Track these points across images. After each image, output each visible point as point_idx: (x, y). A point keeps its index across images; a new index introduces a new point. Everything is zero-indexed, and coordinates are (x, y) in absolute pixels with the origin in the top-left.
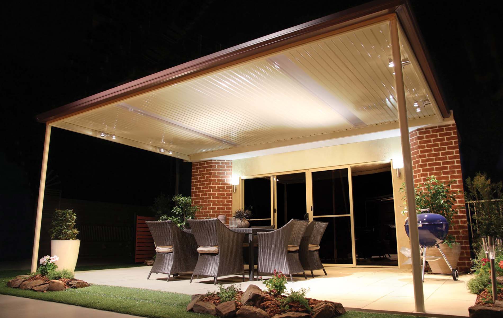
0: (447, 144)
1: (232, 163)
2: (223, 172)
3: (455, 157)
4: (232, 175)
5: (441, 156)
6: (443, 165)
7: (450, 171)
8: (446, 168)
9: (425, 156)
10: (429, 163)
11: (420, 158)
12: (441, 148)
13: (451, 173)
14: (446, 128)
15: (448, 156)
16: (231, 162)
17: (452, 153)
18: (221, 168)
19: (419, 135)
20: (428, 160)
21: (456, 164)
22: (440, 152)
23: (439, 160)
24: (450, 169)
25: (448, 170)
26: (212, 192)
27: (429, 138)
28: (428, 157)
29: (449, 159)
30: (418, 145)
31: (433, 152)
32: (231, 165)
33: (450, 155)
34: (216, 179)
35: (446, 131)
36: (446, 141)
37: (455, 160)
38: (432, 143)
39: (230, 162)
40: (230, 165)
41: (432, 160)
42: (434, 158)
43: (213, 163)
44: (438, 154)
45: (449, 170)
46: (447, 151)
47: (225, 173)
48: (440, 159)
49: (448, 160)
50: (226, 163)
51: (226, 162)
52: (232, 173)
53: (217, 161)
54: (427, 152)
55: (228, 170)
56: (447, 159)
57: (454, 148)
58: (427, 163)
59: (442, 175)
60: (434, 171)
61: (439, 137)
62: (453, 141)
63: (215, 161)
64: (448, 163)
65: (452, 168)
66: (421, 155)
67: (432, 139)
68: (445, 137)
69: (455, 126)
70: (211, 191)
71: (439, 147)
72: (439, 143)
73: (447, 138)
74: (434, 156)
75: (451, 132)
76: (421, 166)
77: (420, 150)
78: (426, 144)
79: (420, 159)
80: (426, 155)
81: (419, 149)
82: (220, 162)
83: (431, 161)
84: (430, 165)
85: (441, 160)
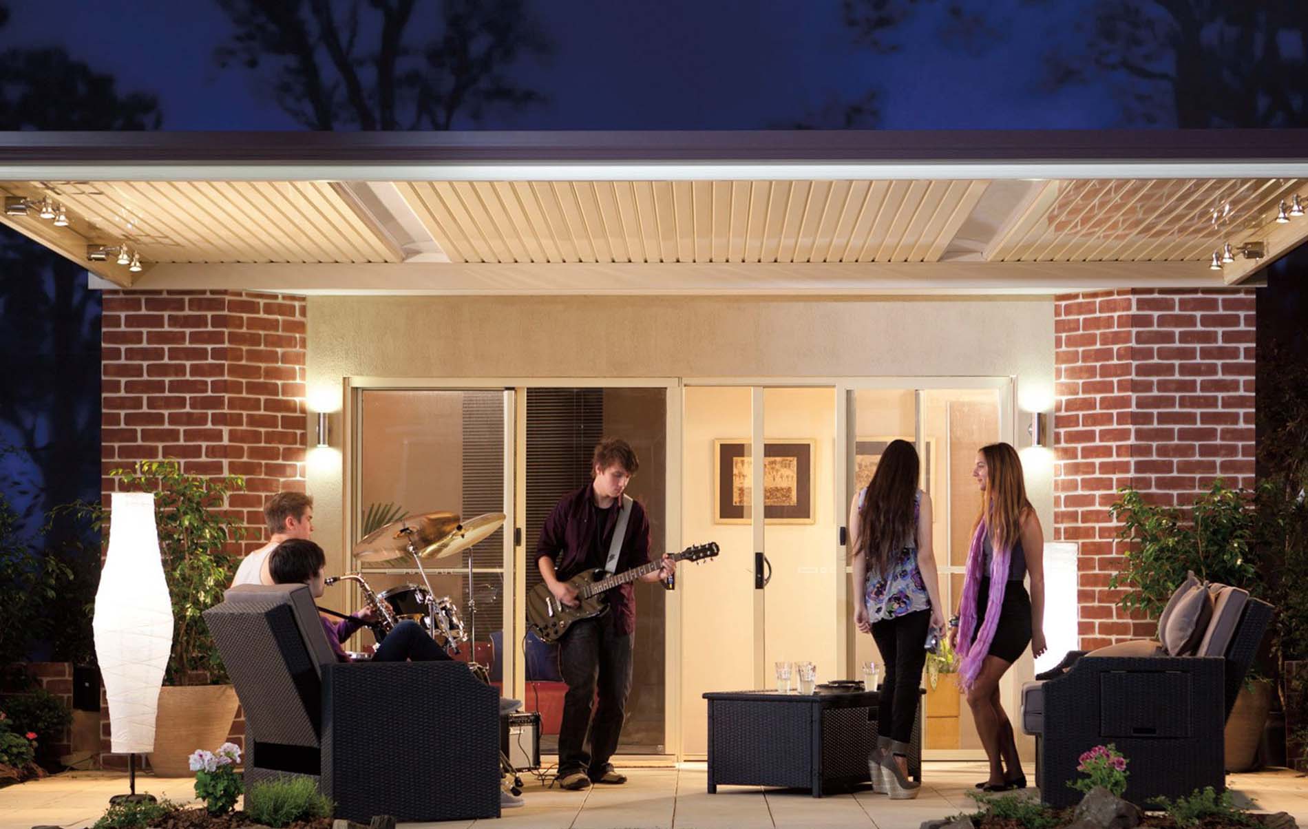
0: (1221, 353)
1: (303, 311)
2: (269, 349)
3: (1241, 402)
4: (304, 364)
5: (1198, 393)
6: (1202, 422)
7: (1221, 445)
8: (1211, 434)
9: (1148, 387)
10: (1160, 410)
11: (1133, 391)
12: (1203, 364)
13: (1223, 452)
14: (1224, 301)
15: (1220, 395)
16: (303, 303)
17: (1234, 386)
18: (262, 332)
19: (1138, 309)
20: (1157, 402)
21: (1241, 425)
22: (1199, 379)
23: (1192, 406)
24: (1222, 439)
25: (1216, 440)
26: (226, 441)
27: (1169, 326)
28: (1159, 390)
29: (1224, 406)
30: (1130, 345)
31: (1177, 377)
32: (302, 319)
33: (1228, 391)
34: (244, 381)
35: (1225, 308)
36: (1220, 344)
37: (1241, 411)
38: (1177, 345)
39: (297, 304)
40: (298, 317)
41: (1170, 402)
42: (1178, 395)
43: (234, 306)
44: (1191, 386)
45: (1219, 442)
46: (1220, 376)
47: (280, 355)
48: (1195, 402)
49: (1220, 410)
50: (282, 309)
51: (280, 305)
52: (304, 355)
53: (248, 295)
54: (1158, 374)
55: (290, 342)
56: (1216, 406)
57: (1241, 370)
58: (1155, 411)
59: (1197, 458)
60: (1173, 440)
61: (1199, 328)
62: (1242, 346)
63: (240, 294)
64: (1217, 418)
65: (1228, 436)
66: (1136, 381)
67: (1177, 330)
68: (1220, 330)
69: (1254, 297)
70: (221, 439)
71: (1198, 360)
72: (1198, 346)
73: (1224, 333)
74: (1177, 390)
75: (1238, 317)
76: (1135, 418)
77: (1135, 363)
78: (1156, 346)
79: (1134, 396)
80: (1152, 383)
81: (1132, 359)
82: (258, 303)
83: (1165, 407)
84: (1163, 418)
85: (1199, 407)
